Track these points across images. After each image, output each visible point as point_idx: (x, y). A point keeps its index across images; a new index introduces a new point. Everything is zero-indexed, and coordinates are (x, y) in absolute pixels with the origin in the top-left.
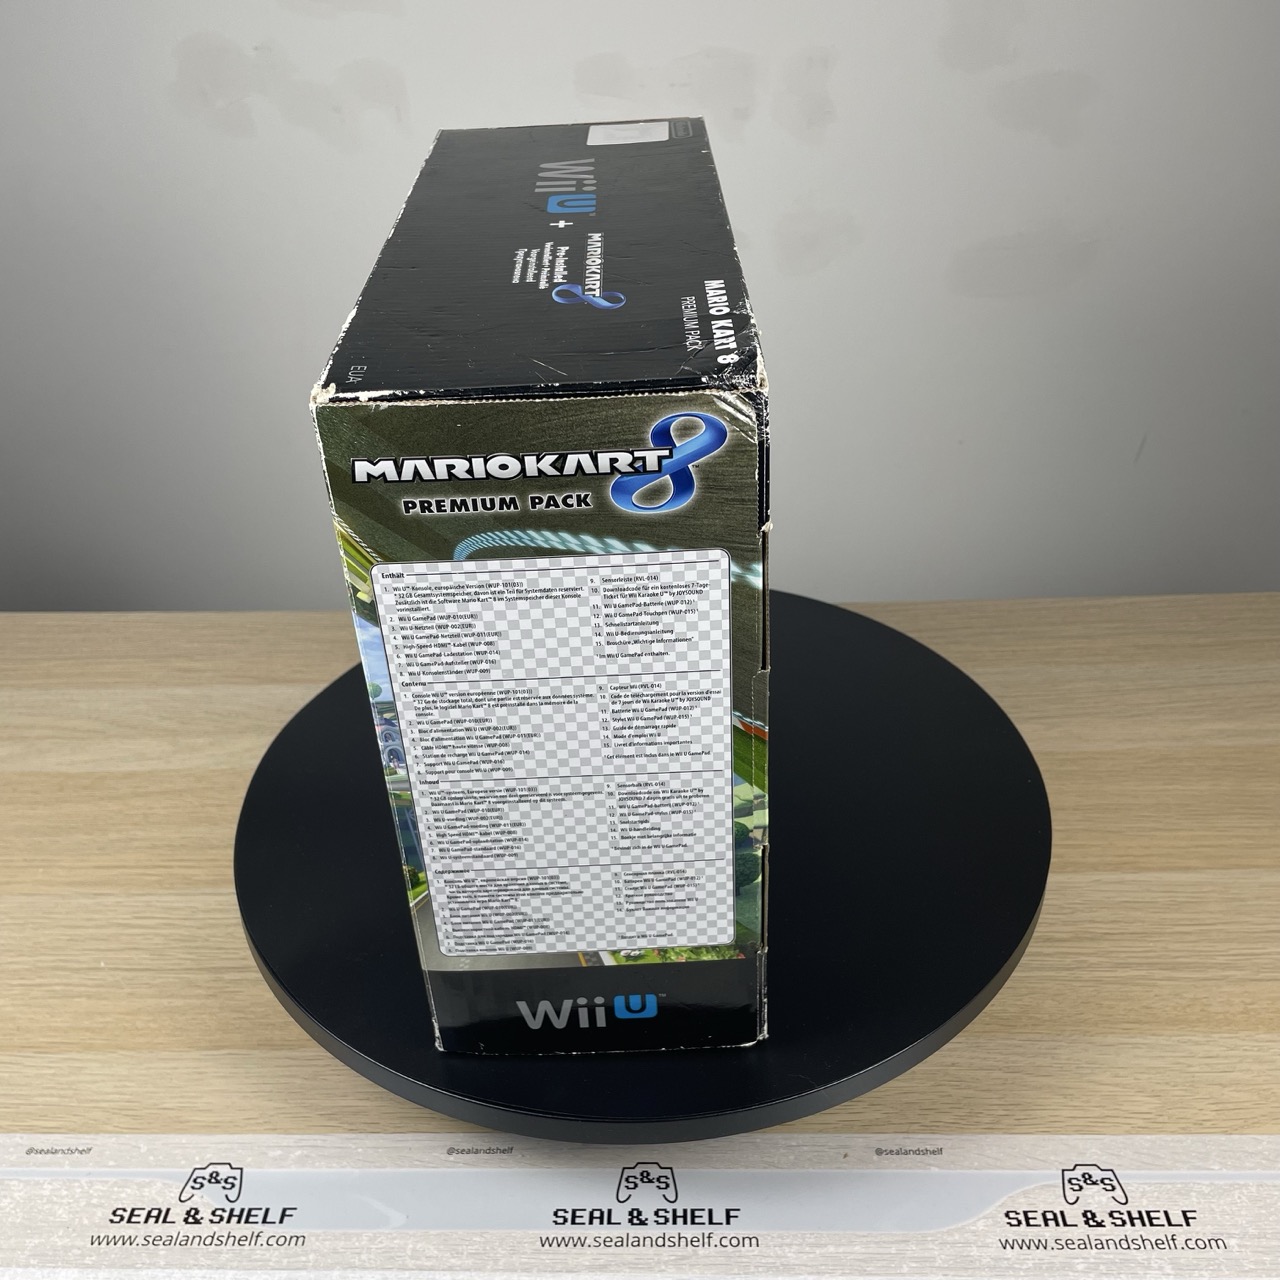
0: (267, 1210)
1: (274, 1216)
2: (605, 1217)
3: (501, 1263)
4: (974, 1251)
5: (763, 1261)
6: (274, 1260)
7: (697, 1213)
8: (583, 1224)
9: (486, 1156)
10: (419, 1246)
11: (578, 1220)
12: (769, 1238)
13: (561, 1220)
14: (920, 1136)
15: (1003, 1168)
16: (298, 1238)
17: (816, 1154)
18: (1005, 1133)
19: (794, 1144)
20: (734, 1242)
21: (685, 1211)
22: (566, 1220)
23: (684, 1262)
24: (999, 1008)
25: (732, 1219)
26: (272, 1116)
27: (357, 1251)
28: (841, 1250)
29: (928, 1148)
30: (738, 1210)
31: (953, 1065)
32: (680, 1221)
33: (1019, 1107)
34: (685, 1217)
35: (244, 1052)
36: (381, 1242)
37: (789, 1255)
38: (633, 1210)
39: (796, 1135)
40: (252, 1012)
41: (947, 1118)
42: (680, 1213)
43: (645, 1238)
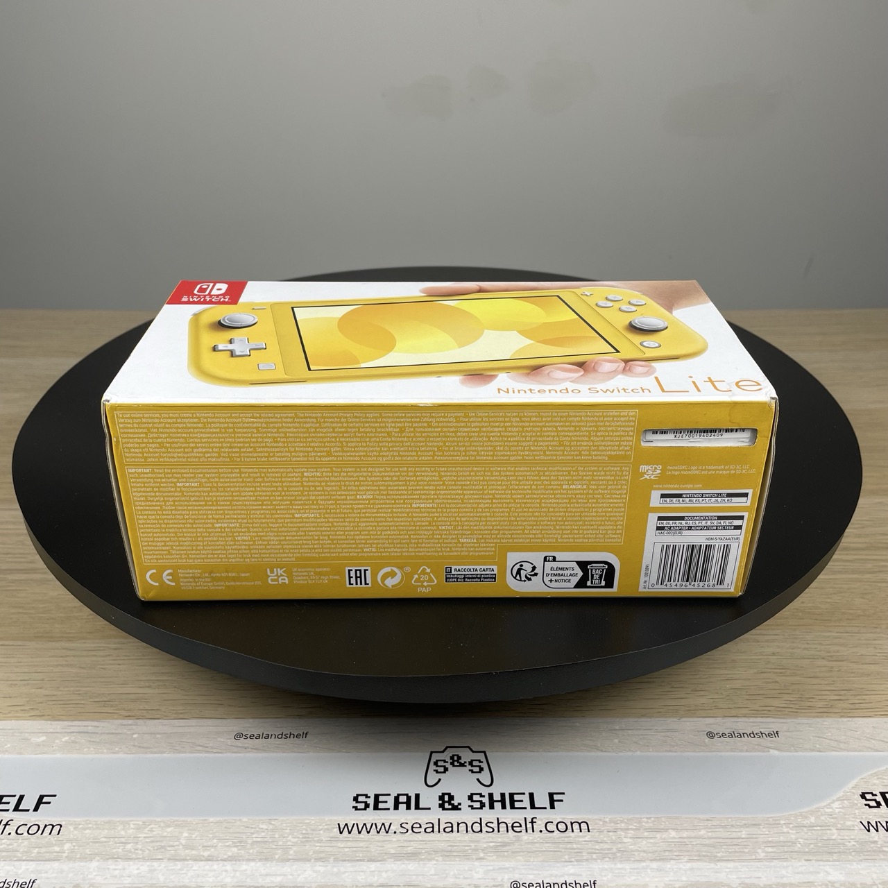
0: (21, 797)
1: (29, 803)
2: (413, 802)
3: (291, 852)
4: (834, 834)
5: (597, 847)
6: (22, 850)
7: (516, 797)
8: (389, 809)
9: (278, 741)
10: (196, 833)
11: (381, 806)
12: (601, 823)
13: (362, 806)
14: (752, 720)
15: (848, 751)
16: (53, 826)
17: (641, 737)
18: (842, 717)
19: (617, 728)
20: (562, 827)
21: (503, 795)
22: (367, 806)
23: (505, 849)
24: (810, 605)
25: (555, 803)
26: (41, 703)
27: (123, 840)
28: (685, 834)
29: (763, 731)
30: (564, 794)
31: (773, 654)
32: (498, 805)
33: (852, 692)
34: (503, 801)
35: (19, 643)
36: (151, 831)
37: (626, 840)
38: (444, 794)
39: (618, 719)
40: (33, 607)
41: (776, 703)
42: (497, 797)
43: (458, 824)
